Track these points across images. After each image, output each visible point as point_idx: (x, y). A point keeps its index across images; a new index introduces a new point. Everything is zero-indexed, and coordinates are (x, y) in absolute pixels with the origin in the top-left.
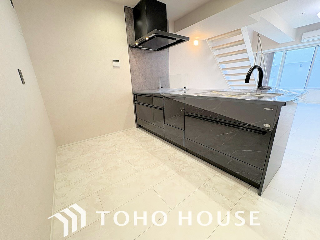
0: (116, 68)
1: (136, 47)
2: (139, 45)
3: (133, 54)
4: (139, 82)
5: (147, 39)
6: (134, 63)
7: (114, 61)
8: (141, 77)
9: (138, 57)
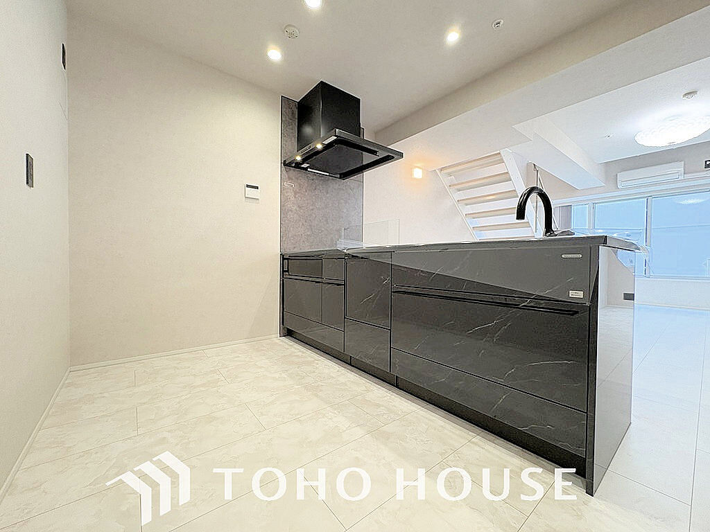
0: (251, 200)
1: (298, 165)
2: (304, 161)
3: (290, 178)
4: (297, 234)
5: (319, 146)
6: (291, 194)
7: (248, 186)
8: (303, 224)
9: (300, 185)
